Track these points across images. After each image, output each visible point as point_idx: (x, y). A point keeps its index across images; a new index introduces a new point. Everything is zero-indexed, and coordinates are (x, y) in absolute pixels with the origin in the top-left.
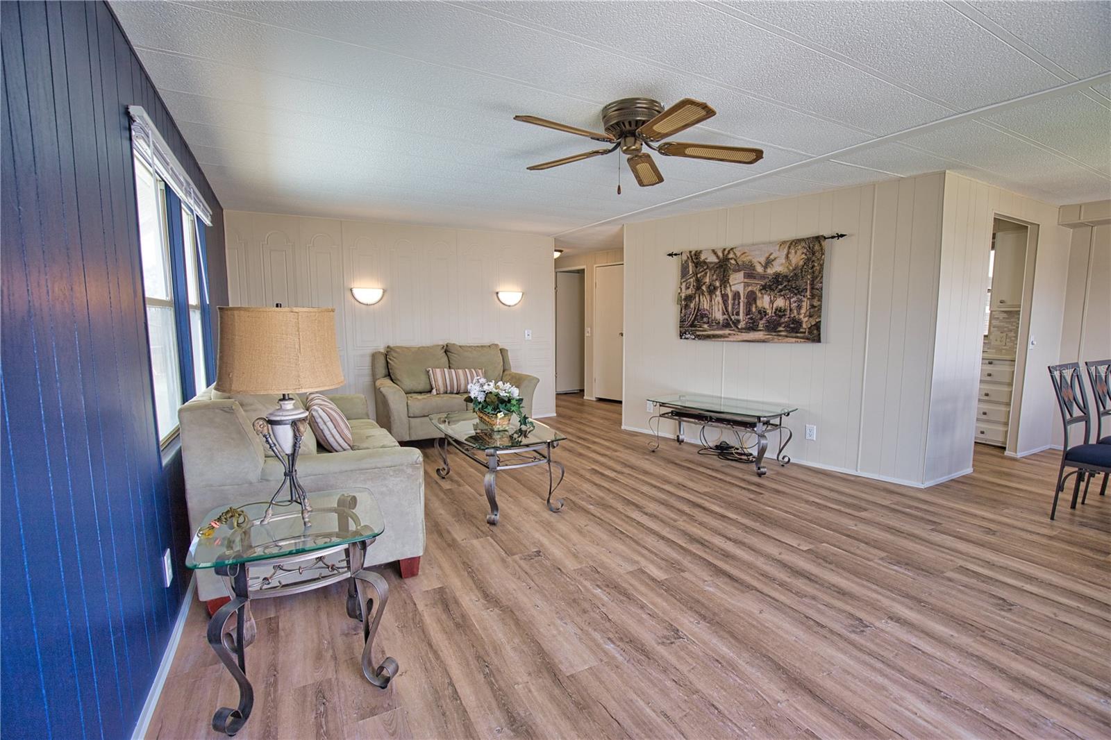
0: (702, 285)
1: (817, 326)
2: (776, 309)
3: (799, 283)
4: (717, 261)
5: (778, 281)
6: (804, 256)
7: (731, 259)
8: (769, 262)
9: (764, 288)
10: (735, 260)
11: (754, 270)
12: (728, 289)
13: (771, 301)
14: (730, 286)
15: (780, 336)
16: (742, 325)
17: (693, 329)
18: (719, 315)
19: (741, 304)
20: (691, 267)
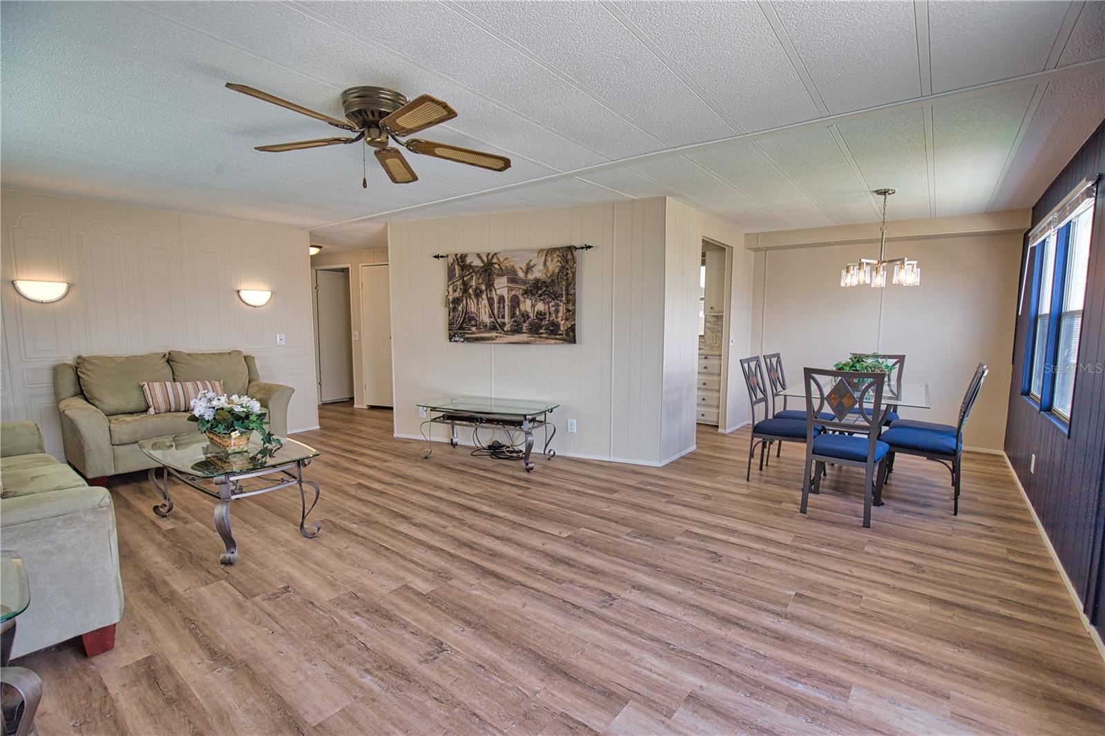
0: (469, 289)
1: (573, 328)
2: (537, 313)
3: (556, 288)
4: (482, 265)
5: (538, 286)
6: (559, 264)
7: (495, 263)
8: (529, 269)
9: (526, 292)
10: (499, 265)
11: (516, 275)
12: (494, 293)
13: (532, 305)
14: (495, 290)
15: (541, 337)
16: (507, 328)
17: (462, 331)
18: (485, 318)
19: (506, 307)
20: (457, 270)
